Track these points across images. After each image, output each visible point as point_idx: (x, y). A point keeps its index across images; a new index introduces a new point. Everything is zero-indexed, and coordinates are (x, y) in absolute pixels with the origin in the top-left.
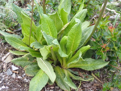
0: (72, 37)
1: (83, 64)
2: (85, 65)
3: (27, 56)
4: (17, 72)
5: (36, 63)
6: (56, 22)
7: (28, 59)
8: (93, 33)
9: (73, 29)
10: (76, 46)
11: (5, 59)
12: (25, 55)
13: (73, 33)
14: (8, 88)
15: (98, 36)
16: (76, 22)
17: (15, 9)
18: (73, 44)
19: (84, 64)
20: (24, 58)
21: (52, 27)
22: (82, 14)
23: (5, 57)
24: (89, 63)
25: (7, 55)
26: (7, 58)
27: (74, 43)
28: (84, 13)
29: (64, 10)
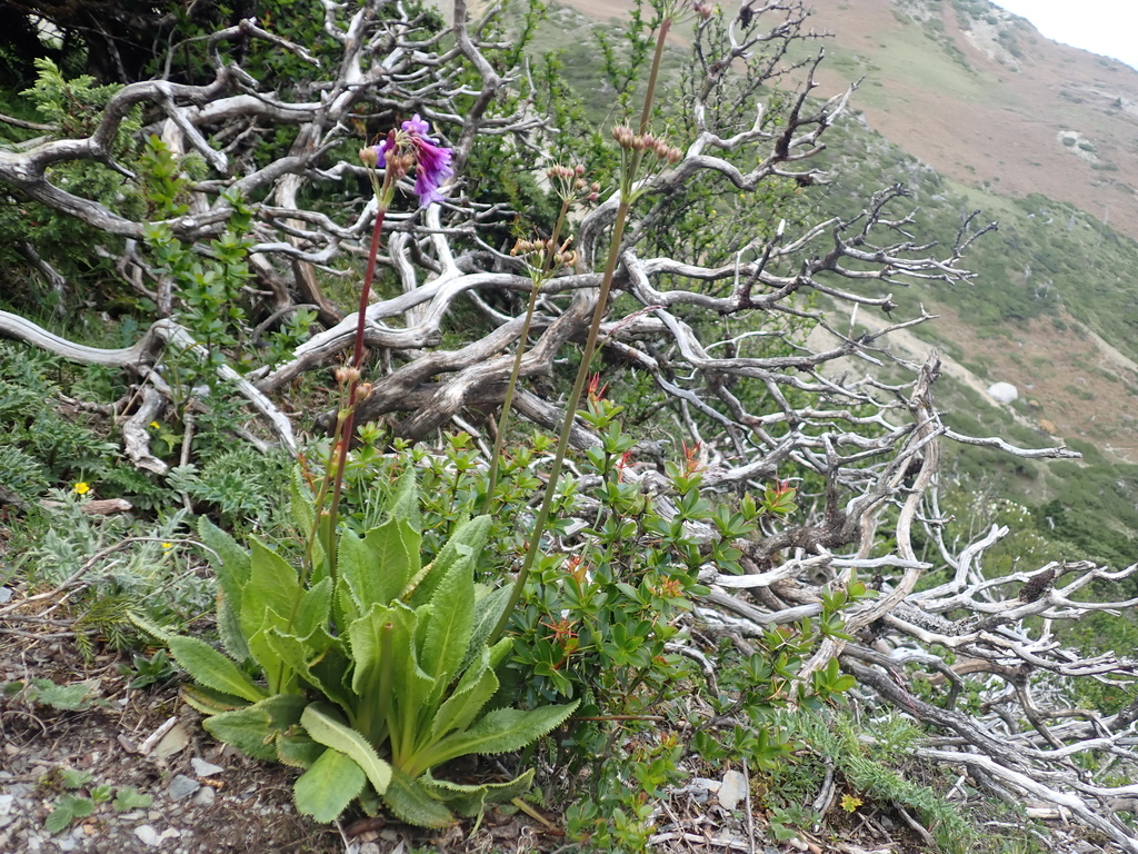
0: (443, 612)
1: (484, 736)
2: (491, 737)
3: (263, 707)
4: (220, 784)
5: (305, 734)
6: (383, 564)
7: (270, 720)
8: (510, 611)
9: (448, 578)
10: (457, 657)
11: (154, 747)
12: (260, 703)
13: (447, 597)
14: (191, 833)
15: (527, 622)
16: (459, 552)
17: (213, 540)
18: (444, 648)
19: (488, 734)
20: (256, 714)
21: (372, 582)
22: (475, 531)
23: (153, 738)
24: (506, 726)
25: (163, 727)
26: (160, 741)
27: (449, 645)
28: (481, 528)
29: (408, 523)
